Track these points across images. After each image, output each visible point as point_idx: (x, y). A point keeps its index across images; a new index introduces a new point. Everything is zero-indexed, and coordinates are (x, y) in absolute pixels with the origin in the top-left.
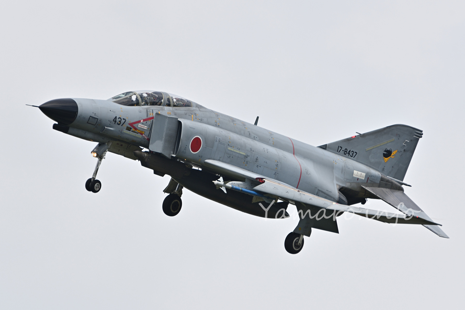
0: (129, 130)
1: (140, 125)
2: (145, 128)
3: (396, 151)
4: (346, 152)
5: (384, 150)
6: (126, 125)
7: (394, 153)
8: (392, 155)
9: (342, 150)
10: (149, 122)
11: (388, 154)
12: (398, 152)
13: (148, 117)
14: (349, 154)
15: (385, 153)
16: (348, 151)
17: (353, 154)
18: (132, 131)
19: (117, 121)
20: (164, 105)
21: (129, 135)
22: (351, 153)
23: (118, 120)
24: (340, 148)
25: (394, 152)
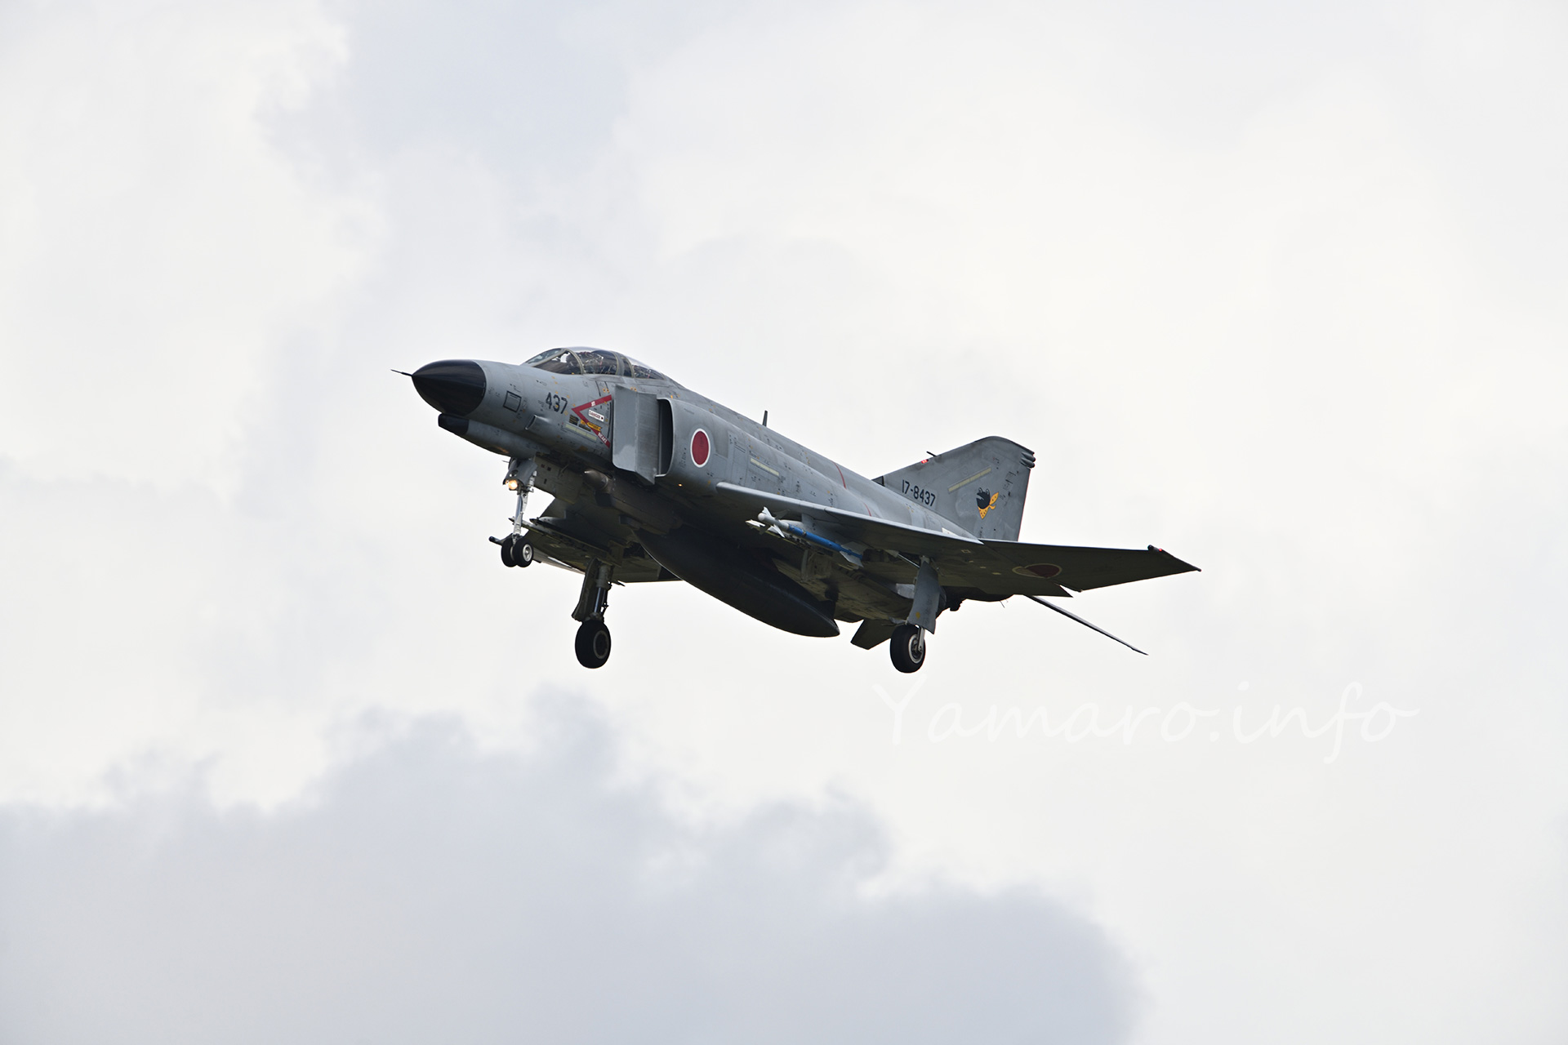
0: (574, 423)
1: (591, 413)
2: (600, 419)
3: (996, 495)
4: (917, 493)
5: (978, 492)
6: (569, 412)
7: (993, 499)
8: (991, 503)
9: (909, 490)
10: (606, 406)
11: (984, 500)
12: (1000, 496)
13: (602, 396)
14: (922, 498)
15: (980, 498)
16: (920, 491)
17: (928, 498)
18: (580, 426)
19: (553, 403)
20: (620, 375)
21: (575, 433)
22: (926, 496)
23: (554, 401)
24: (906, 485)
25: (995, 499)
